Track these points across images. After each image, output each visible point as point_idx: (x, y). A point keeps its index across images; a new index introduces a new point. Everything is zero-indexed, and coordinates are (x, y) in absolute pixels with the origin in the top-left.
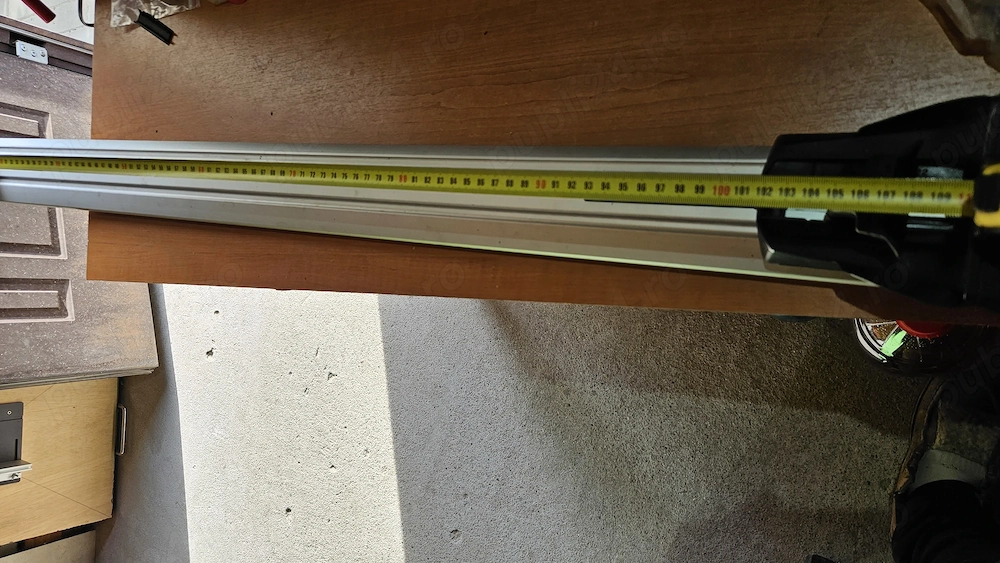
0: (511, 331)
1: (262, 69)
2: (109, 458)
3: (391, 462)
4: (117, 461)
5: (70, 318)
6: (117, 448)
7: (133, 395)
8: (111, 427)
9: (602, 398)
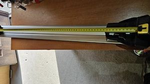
0: (77, 53)
1: (43, 14)
2: (9, 78)
3: (58, 76)
4: (10, 79)
5: (2, 56)
6: (10, 77)
7: (12, 68)
8: (9, 73)
9: (92, 63)
